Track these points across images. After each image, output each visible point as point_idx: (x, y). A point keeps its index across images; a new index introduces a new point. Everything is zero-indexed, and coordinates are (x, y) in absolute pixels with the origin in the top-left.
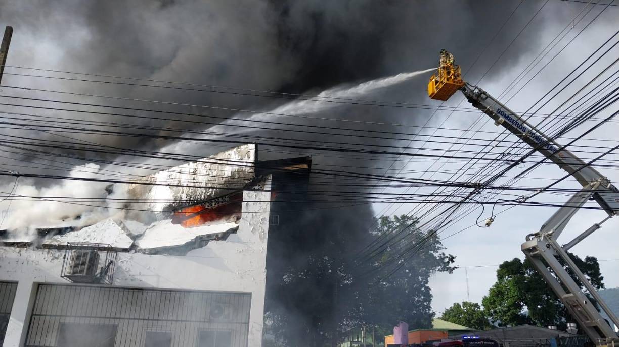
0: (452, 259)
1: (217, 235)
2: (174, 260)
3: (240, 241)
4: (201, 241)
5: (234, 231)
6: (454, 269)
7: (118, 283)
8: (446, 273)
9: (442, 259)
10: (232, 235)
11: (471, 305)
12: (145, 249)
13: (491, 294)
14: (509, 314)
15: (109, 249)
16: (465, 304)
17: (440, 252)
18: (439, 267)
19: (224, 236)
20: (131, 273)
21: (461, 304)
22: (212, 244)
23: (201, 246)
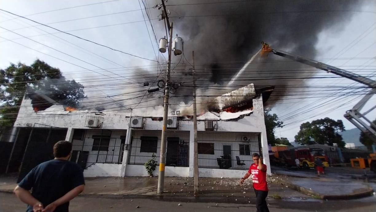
0: (282, 123)
1: (247, 114)
2: (234, 123)
3: (254, 116)
4: (241, 117)
5: (252, 113)
6: (283, 126)
7: (218, 130)
8: (280, 128)
9: (278, 123)
10: (251, 114)
11: (284, 139)
12: (225, 120)
13: (298, 134)
14: (306, 141)
15: (215, 120)
16: (281, 138)
17: (278, 121)
18: (277, 126)
19: (249, 115)
20: (222, 127)
21: (280, 138)
22: (245, 117)
23: (242, 118)
